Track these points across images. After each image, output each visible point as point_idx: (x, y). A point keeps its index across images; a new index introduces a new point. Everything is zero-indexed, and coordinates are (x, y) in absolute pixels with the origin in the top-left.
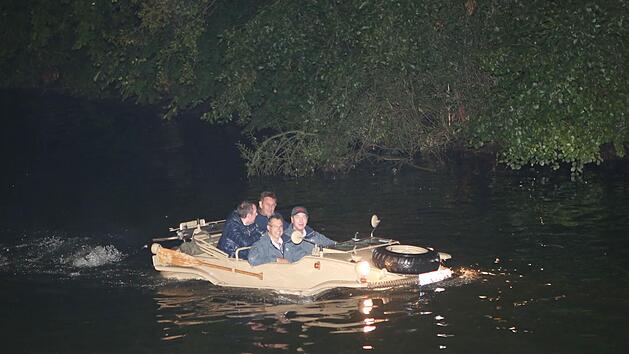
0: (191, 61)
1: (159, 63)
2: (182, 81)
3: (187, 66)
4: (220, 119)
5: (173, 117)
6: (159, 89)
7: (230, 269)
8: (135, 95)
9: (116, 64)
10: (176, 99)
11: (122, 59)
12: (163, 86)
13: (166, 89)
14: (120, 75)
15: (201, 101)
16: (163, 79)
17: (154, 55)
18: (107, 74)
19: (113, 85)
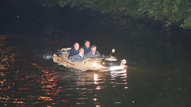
0: (177, 4)
1: (164, 5)
2: (173, 11)
3: (175, 6)
4: (187, 27)
5: (169, 25)
6: (164, 15)
7: (68, 63)
8: (154, 17)
9: (148, 4)
10: (170, 19)
11: (150, 3)
12: (165, 13)
13: (167, 15)
14: (149, 9)
15: (180, 20)
16: (165, 11)
17: (162, 1)
18: (144, 8)
19: (146, 12)
